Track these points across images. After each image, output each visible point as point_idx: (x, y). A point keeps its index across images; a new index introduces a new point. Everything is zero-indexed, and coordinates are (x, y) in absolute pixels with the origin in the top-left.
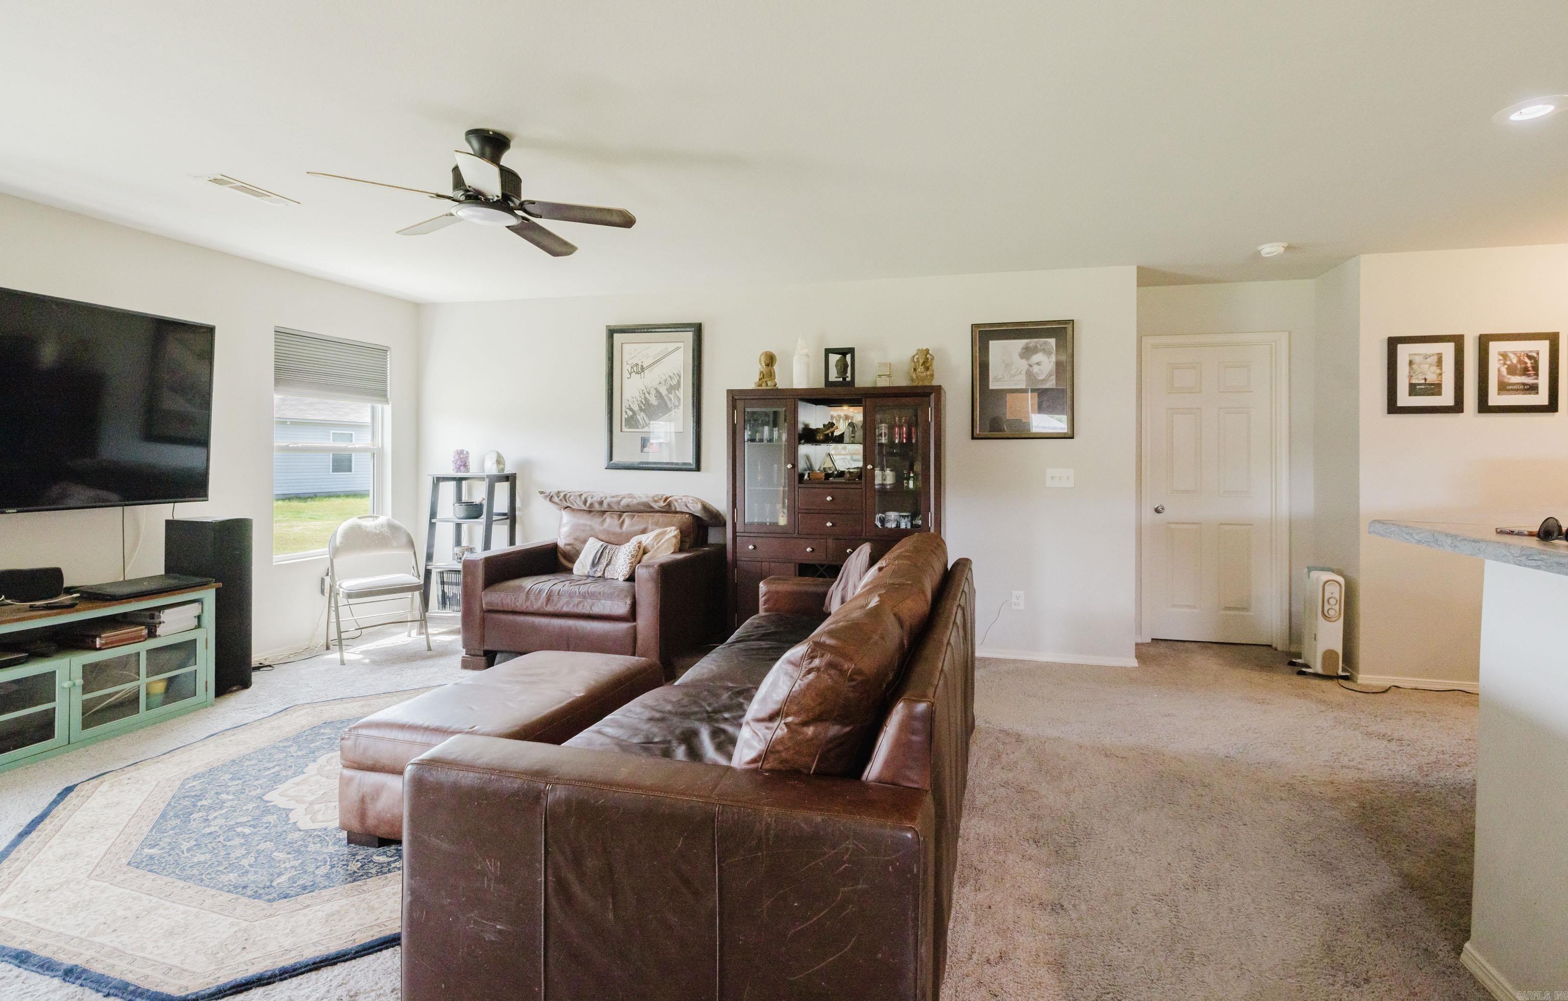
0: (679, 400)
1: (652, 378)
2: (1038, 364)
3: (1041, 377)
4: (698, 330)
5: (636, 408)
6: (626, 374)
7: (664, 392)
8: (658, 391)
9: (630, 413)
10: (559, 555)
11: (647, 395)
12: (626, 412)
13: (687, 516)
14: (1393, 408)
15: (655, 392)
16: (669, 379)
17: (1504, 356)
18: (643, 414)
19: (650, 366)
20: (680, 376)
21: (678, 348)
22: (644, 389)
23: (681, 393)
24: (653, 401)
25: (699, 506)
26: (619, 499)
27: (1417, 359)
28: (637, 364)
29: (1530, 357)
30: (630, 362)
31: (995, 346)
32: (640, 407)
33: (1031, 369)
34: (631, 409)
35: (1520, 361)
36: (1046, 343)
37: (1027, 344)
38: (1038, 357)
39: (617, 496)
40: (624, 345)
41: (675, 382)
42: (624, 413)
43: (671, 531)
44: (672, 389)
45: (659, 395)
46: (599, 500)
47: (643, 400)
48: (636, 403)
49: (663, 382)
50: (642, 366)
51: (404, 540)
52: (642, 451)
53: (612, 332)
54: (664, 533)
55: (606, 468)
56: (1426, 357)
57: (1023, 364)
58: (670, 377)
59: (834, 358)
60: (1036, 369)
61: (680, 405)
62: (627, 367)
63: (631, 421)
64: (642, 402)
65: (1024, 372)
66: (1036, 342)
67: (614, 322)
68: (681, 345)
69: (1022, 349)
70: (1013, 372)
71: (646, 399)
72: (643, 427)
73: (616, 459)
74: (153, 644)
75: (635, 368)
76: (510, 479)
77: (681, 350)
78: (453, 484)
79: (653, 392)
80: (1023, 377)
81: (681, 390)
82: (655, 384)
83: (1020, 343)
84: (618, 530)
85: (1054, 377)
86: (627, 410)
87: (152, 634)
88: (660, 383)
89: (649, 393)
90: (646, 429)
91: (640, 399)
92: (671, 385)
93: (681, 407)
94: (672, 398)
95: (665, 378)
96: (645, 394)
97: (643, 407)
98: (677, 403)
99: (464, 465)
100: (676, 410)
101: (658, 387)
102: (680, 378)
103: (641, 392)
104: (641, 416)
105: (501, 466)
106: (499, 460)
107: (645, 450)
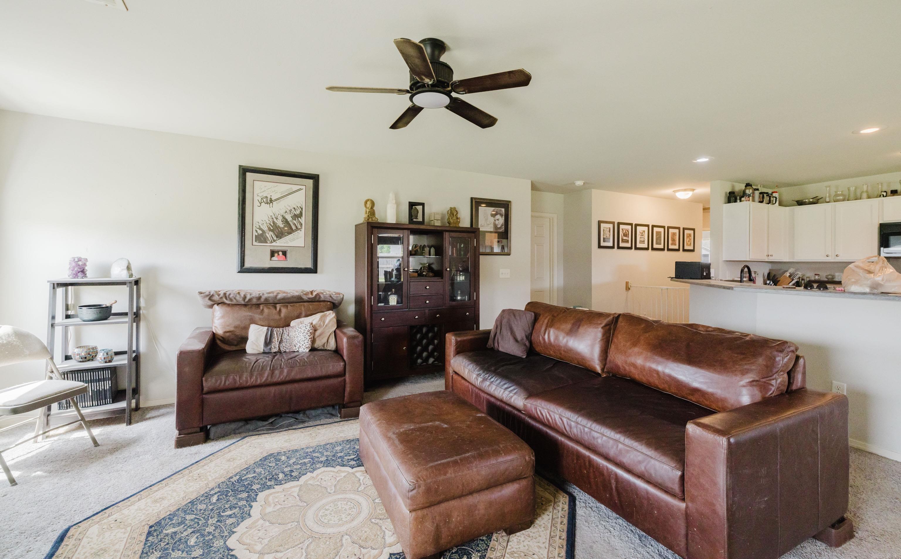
0: (301, 225)
1: (279, 208)
2: (498, 220)
3: (499, 226)
4: (315, 178)
5: (265, 228)
6: (257, 203)
7: (289, 218)
8: (284, 217)
9: (260, 232)
11: (275, 220)
12: (256, 231)
14: (600, 247)
15: (281, 218)
16: (294, 210)
17: (623, 230)
18: (271, 233)
19: (276, 200)
20: (302, 209)
21: (300, 189)
22: (273, 215)
23: (302, 220)
24: (280, 224)
27: (605, 229)
28: (266, 197)
29: (627, 231)
30: (260, 195)
31: (483, 209)
32: (269, 228)
33: (495, 222)
34: (260, 229)
35: (626, 232)
36: (501, 210)
37: (494, 210)
38: (498, 217)
40: (254, 182)
41: (298, 212)
42: (254, 232)
44: (296, 217)
45: (285, 220)
47: (272, 223)
48: (265, 225)
49: (288, 211)
50: (271, 198)
52: (271, 260)
53: (244, 171)
55: (239, 272)
56: (607, 228)
57: (492, 219)
58: (294, 208)
60: (497, 222)
61: (302, 228)
62: (256, 198)
63: (261, 238)
64: (270, 224)
65: (492, 223)
66: (498, 210)
67: (246, 164)
68: (304, 187)
69: (492, 212)
71: (274, 222)
72: (272, 242)
73: (247, 265)
75: (265, 200)
76: (137, 283)
77: (303, 191)
79: (280, 218)
80: (492, 225)
81: (303, 218)
82: (282, 212)
85: (503, 227)
86: (258, 230)
88: (286, 212)
89: (277, 219)
90: (274, 244)
91: (268, 222)
92: (295, 214)
93: (303, 229)
94: (296, 223)
95: (290, 209)
96: (273, 219)
97: (272, 228)
98: (299, 227)
99: (83, 271)
100: (299, 231)
101: (284, 215)
102: (302, 210)
103: (270, 217)
104: (269, 235)
105: (131, 272)
106: (129, 266)
107: (273, 258)
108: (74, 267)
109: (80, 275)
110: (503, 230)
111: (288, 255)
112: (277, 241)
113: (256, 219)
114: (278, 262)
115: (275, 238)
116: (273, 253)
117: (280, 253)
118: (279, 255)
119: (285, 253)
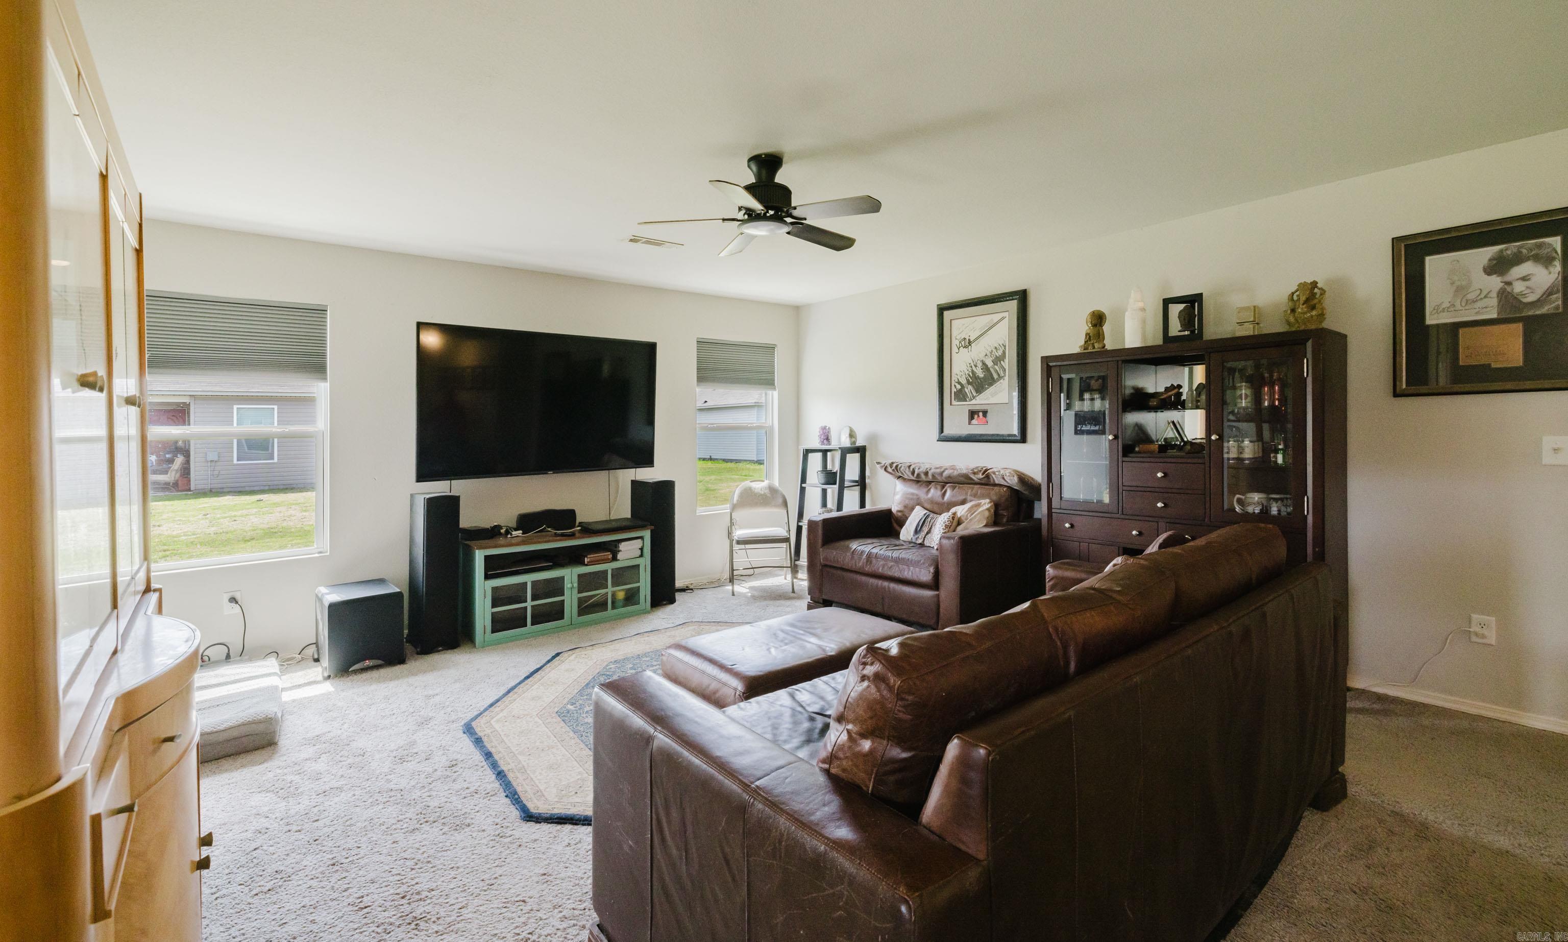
0: (1004, 370)
1: (979, 352)
2: (1524, 279)
3: (1531, 298)
4: (1022, 297)
5: (964, 382)
6: (955, 349)
7: (990, 363)
8: (984, 363)
9: (959, 387)
10: (892, 520)
11: (974, 368)
12: (955, 386)
13: (1005, 489)
15: (981, 364)
16: (995, 350)
18: (970, 387)
19: (974, 341)
20: (1005, 346)
21: (1003, 318)
22: (971, 362)
23: (1006, 364)
24: (980, 373)
25: (1016, 479)
26: (942, 470)
28: (965, 339)
30: (957, 337)
31: (1436, 263)
32: (968, 381)
33: (1509, 289)
34: (959, 383)
36: (1543, 245)
37: (1501, 251)
38: (1524, 269)
39: (941, 467)
40: (953, 321)
41: (1000, 353)
42: (953, 387)
43: (985, 504)
44: (998, 360)
45: (985, 367)
46: (924, 471)
47: (970, 374)
48: (964, 376)
49: (989, 354)
50: (969, 340)
51: (780, 500)
52: (970, 423)
53: (942, 310)
54: (978, 505)
55: (938, 441)
57: (1495, 282)
58: (996, 348)
59: (1176, 309)
60: (1519, 287)
61: (1005, 376)
62: (955, 342)
63: (960, 395)
64: (969, 375)
65: (1494, 294)
66: (1521, 247)
67: (944, 300)
68: (1006, 314)
69: (1490, 260)
70: (1471, 296)
71: (973, 371)
72: (971, 400)
73: (948, 431)
74: (615, 565)
75: (963, 343)
76: (861, 451)
77: (1006, 321)
78: (820, 455)
79: (980, 365)
80: (1494, 302)
81: (1007, 360)
82: (982, 357)
83: (1485, 254)
84: (940, 500)
86: (956, 384)
87: (615, 559)
88: (986, 355)
89: (976, 366)
90: (974, 402)
91: (968, 372)
92: (996, 356)
93: (1007, 378)
94: (998, 369)
95: (990, 350)
96: (971, 367)
97: (971, 381)
98: (1002, 374)
99: (828, 439)
100: (1002, 381)
101: (984, 360)
102: (1005, 349)
103: (969, 365)
104: (969, 389)
105: (853, 439)
106: (852, 435)
107: (974, 422)
108: (821, 435)
109: (825, 441)
110: (1557, 308)
111: (988, 415)
112: (977, 398)
113: (955, 370)
114: (977, 428)
115: (975, 394)
116: (972, 414)
117: (981, 414)
118: (979, 416)
119: (985, 413)
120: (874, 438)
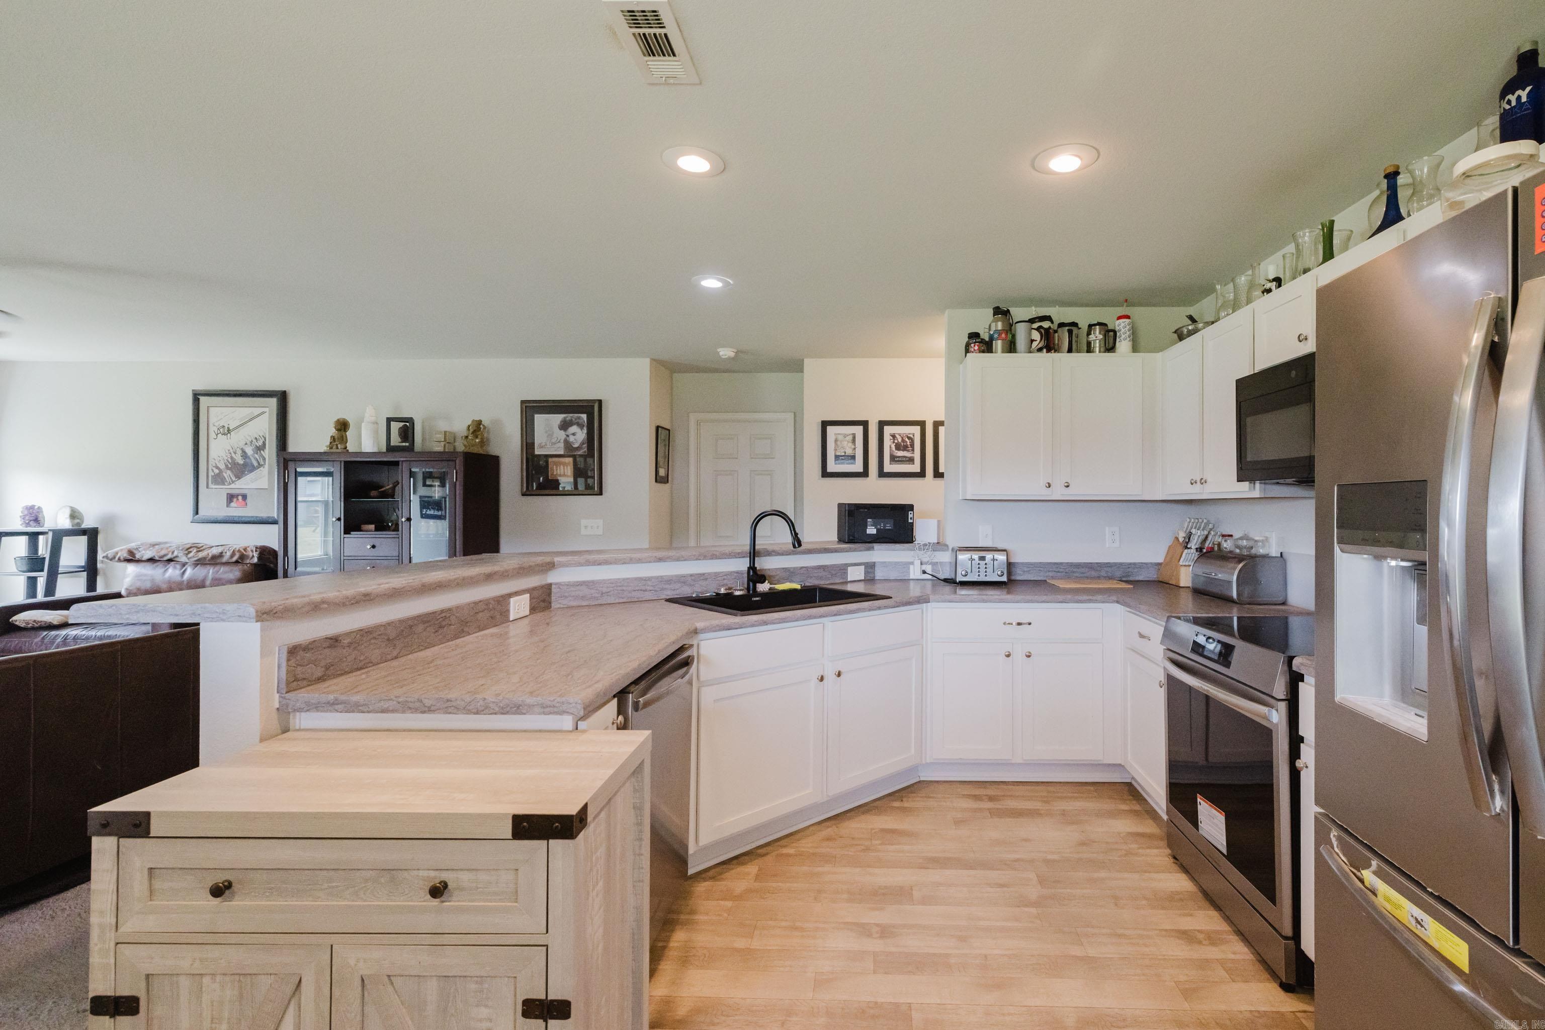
0: (264, 459)
1: (238, 439)
2: (574, 434)
3: (576, 445)
4: (283, 396)
5: (222, 467)
6: (212, 435)
7: (249, 451)
8: (244, 452)
9: (217, 471)
11: (233, 455)
12: (212, 470)
14: (825, 474)
15: (241, 452)
16: (255, 441)
17: (894, 436)
18: (229, 472)
19: (235, 429)
20: (265, 438)
21: (263, 413)
22: (231, 449)
23: (266, 453)
24: (240, 460)
27: (840, 437)
28: (223, 427)
30: (217, 424)
31: (540, 419)
32: (226, 466)
33: (568, 439)
34: (217, 468)
35: (903, 440)
36: (579, 418)
37: (565, 418)
38: (574, 429)
40: (210, 408)
41: (260, 443)
42: (210, 471)
44: (260, 449)
45: (244, 455)
47: (229, 459)
48: (222, 462)
49: (248, 443)
50: (228, 428)
52: (228, 507)
53: (196, 397)
55: (192, 522)
56: (845, 436)
57: (562, 435)
58: (256, 439)
59: (395, 426)
60: (572, 439)
61: (265, 462)
62: (213, 429)
63: (219, 479)
64: (228, 461)
65: (562, 441)
66: (572, 417)
67: (200, 387)
68: (267, 410)
69: (561, 422)
70: (554, 441)
71: (232, 458)
72: (229, 484)
73: (202, 514)
75: (221, 430)
76: (90, 533)
77: (267, 415)
79: (239, 452)
80: (562, 445)
81: (267, 451)
82: (241, 444)
83: (558, 418)
85: (585, 445)
86: (214, 469)
88: (246, 444)
89: (235, 453)
90: (232, 486)
91: (227, 458)
92: (256, 446)
93: (267, 466)
94: (258, 458)
95: (250, 440)
96: (231, 453)
97: (230, 466)
98: (262, 463)
99: (36, 520)
100: (262, 468)
101: (244, 448)
102: (265, 440)
103: (227, 451)
104: (228, 474)
105: (77, 521)
106: (74, 515)
107: (233, 504)
108: (26, 515)
109: (32, 523)
110: (585, 452)
111: (249, 500)
112: (237, 482)
113: (213, 454)
114: (236, 510)
115: (234, 479)
116: (231, 498)
117: (240, 498)
118: (238, 499)
119: (245, 497)
120: (110, 520)
